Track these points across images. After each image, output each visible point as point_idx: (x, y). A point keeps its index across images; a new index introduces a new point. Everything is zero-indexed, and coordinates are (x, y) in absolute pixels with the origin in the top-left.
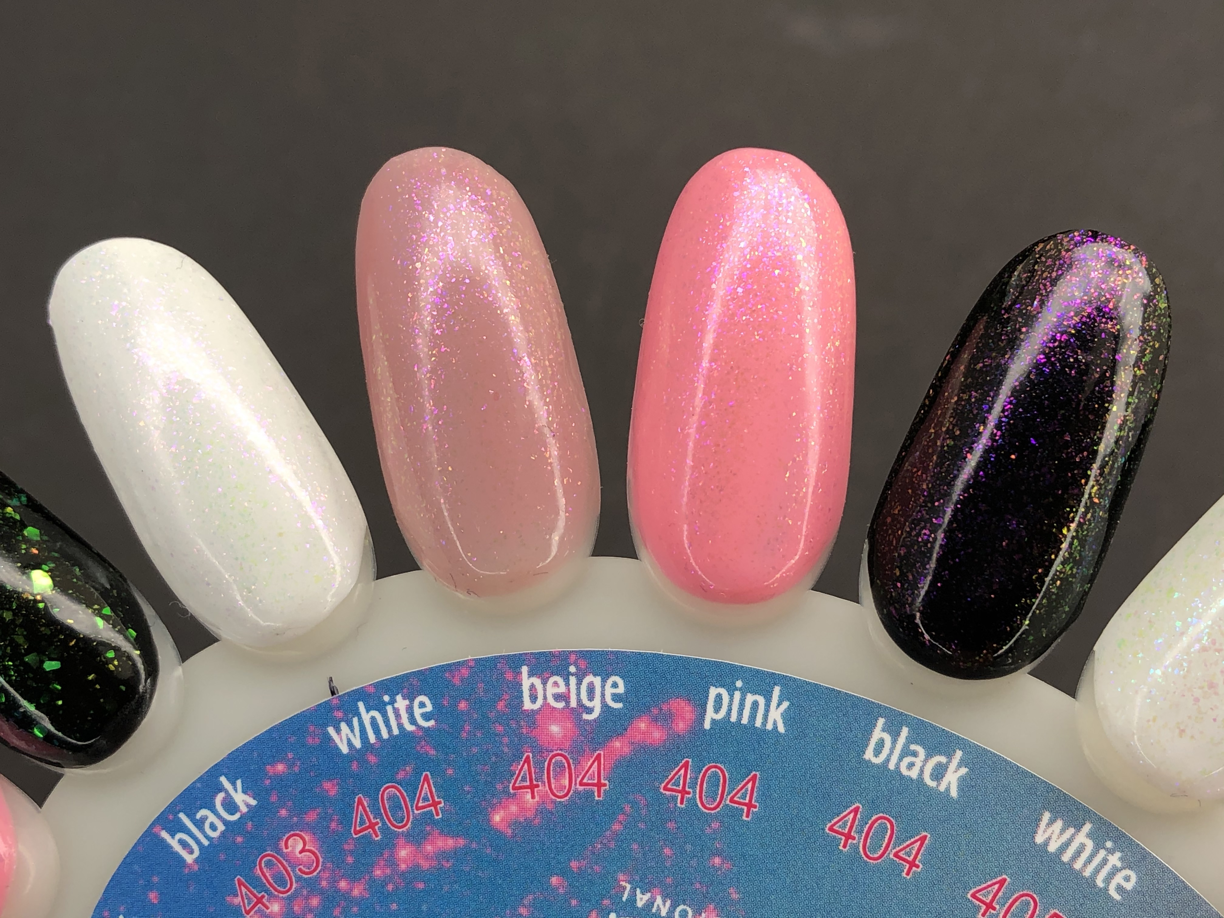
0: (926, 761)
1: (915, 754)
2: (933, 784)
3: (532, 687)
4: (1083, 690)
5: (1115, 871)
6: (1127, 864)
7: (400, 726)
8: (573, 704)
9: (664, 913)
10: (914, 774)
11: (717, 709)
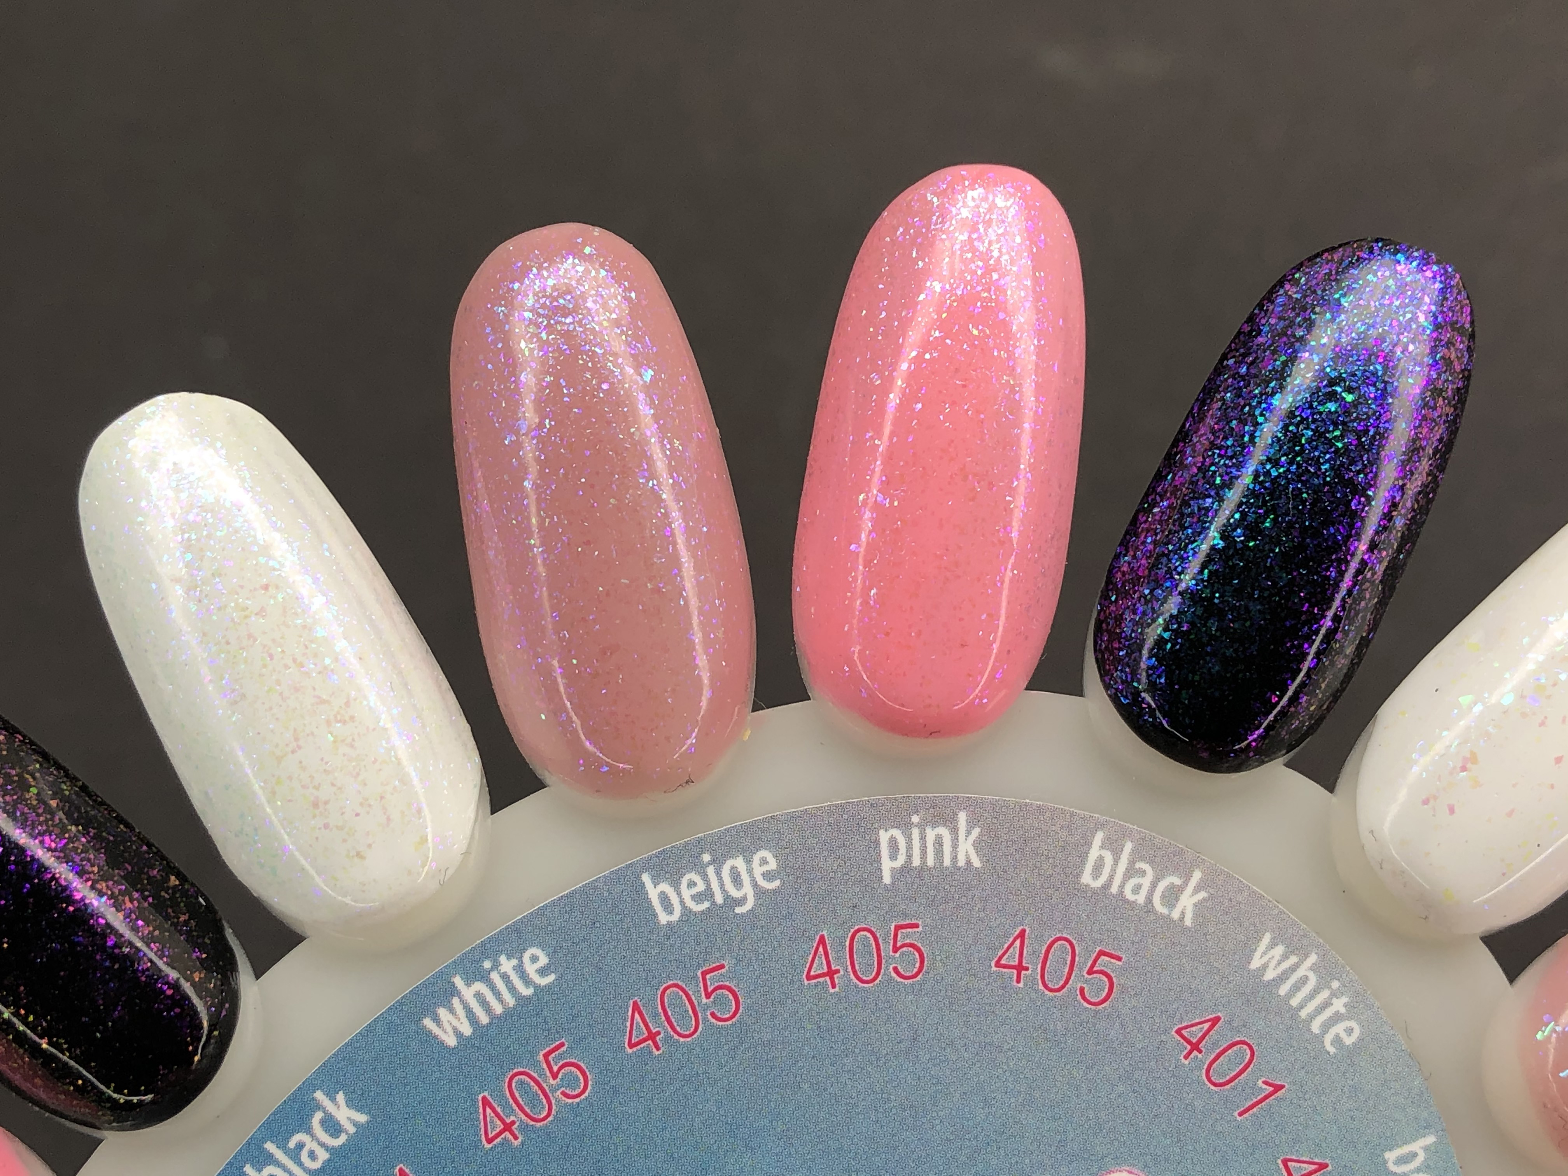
0: (313, 1136)
1: (300, 1146)
2: (343, 1138)
5: (520, 969)
6: (517, 952)
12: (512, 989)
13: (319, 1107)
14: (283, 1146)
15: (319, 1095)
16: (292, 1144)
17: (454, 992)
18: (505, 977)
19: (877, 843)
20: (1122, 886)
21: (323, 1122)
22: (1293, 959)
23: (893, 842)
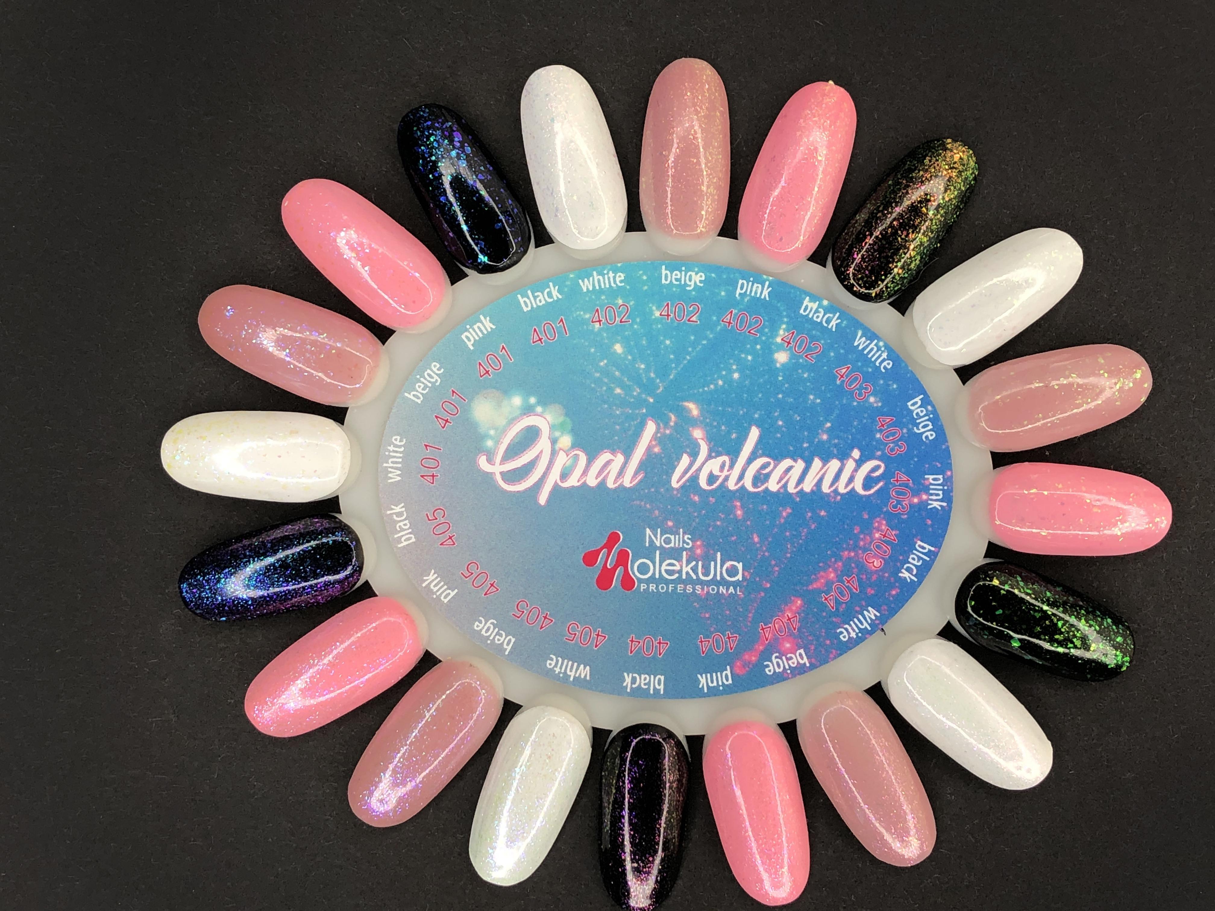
0: (640, 683)
1: (645, 684)
2: (634, 675)
3: (802, 659)
4: (591, 731)
5: (556, 666)
6: (552, 670)
7: (850, 625)
8: (784, 658)
9: (721, 587)
10: (643, 676)
11: (727, 676)
12: (562, 664)
13: (632, 688)
14: (649, 689)
15: (629, 690)
16: (646, 687)
17: (575, 677)
18: (561, 668)
19: (449, 601)
20: (408, 529)
21: (635, 683)
22: (390, 470)
23: (445, 598)
